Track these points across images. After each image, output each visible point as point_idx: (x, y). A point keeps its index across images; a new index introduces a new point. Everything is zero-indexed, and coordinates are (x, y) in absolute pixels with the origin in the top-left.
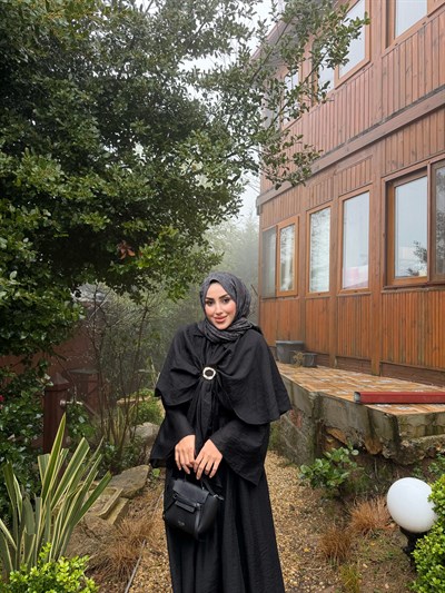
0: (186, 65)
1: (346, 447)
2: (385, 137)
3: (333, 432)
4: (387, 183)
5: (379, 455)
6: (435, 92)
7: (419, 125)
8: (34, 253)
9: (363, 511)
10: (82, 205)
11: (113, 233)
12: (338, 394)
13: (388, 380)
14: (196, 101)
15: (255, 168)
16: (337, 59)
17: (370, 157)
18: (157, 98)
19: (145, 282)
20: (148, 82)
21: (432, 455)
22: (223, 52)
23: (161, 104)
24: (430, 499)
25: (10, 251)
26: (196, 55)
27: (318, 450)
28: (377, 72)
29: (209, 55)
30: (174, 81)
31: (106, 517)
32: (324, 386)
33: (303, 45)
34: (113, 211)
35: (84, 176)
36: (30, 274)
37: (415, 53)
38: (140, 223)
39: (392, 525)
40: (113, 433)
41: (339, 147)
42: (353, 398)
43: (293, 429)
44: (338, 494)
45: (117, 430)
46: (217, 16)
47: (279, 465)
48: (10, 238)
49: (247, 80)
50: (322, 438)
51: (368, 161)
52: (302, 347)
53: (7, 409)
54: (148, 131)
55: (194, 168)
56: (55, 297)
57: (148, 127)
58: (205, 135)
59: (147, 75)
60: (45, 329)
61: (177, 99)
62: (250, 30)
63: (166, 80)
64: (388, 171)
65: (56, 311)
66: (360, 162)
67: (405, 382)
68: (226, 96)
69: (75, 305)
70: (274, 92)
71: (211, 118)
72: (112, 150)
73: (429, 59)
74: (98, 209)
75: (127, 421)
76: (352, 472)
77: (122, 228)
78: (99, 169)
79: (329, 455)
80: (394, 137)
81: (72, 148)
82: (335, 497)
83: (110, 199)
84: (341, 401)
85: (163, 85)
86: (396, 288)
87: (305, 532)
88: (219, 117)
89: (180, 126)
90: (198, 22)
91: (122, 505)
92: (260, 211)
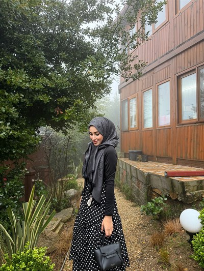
0: (84, 26)
1: (161, 196)
2: (176, 56)
3: (156, 190)
4: (178, 77)
5: (177, 200)
6: (198, 34)
7: (191, 50)
8: (17, 113)
9: (169, 225)
10: (38, 91)
11: (53, 104)
12: (157, 173)
13: (180, 166)
14: (89, 42)
15: (117, 72)
16: (153, 21)
17: (169, 65)
18: (71, 42)
19: (68, 126)
20: (67, 34)
21: (200, 199)
22: (100, 19)
23: (73, 44)
24: (199, 218)
25: (7, 113)
26: (88, 21)
27: (149, 198)
28: (172, 26)
29: (94, 21)
30: (78, 33)
31: (54, 230)
32: (151, 170)
33: (136, 15)
34: (53, 94)
35: (39, 78)
36: (16, 123)
37: (189, 16)
38: (65, 98)
39: (183, 231)
40: (56, 194)
41: (155, 61)
42: (164, 175)
43: (138, 190)
44: (158, 218)
45: (58, 193)
46: (97, 3)
47: (132, 206)
48: (6, 107)
49: (112, 32)
50: (150, 193)
51: (169, 67)
52: (141, 153)
53: (8, 184)
54: (67, 57)
55: (89, 73)
56: (28, 133)
57: (67, 55)
58: (93, 57)
59: (66, 31)
60: (24, 148)
61: (80, 42)
62: (113, 9)
63: (75, 33)
64: (178, 71)
65: (28, 140)
66: (165, 68)
67: (188, 167)
68: (102, 40)
69: (37, 137)
70: (124, 37)
71: (96, 50)
72: (52, 66)
73: (195, 18)
74: (46, 93)
75: (63, 188)
76: (164, 208)
77: (57, 101)
78: (46, 75)
79: (154, 200)
80: (180, 55)
81: (33, 66)
82: (157, 219)
83: (51, 88)
84: (159, 176)
85: (74, 35)
86: (183, 125)
87: (144, 235)
88: (99, 49)
89: (82, 54)
90: (88, 6)
91: (61, 225)
92: (120, 91)
